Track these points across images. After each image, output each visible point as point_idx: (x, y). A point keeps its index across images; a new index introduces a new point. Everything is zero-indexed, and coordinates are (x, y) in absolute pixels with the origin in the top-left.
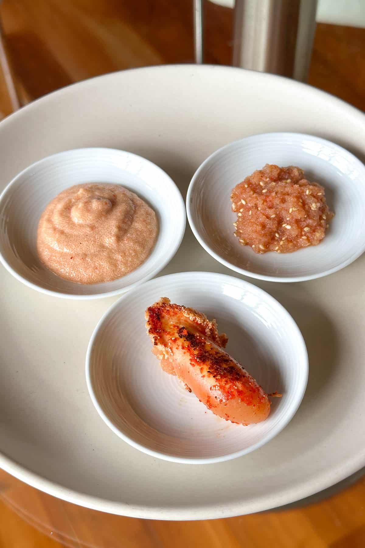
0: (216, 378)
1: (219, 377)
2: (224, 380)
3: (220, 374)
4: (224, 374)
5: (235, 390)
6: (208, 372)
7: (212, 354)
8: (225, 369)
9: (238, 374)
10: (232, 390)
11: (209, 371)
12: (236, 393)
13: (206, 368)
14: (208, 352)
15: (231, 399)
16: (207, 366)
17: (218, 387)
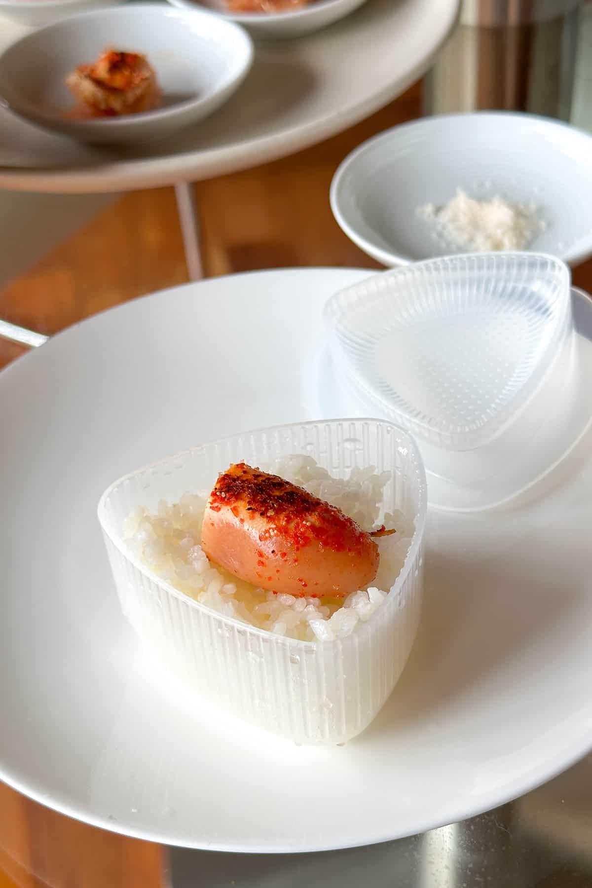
0: (266, 515)
1: (271, 513)
2: (282, 516)
3: (272, 508)
4: (280, 505)
5: (308, 527)
6: (249, 509)
7: (247, 480)
8: (280, 497)
9: (307, 502)
10: (301, 530)
11: (249, 507)
12: (310, 534)
13: (242, 506)
14: (238, 478)
15: (303, 546)
16: (244, 500)
17: (274, 531)
